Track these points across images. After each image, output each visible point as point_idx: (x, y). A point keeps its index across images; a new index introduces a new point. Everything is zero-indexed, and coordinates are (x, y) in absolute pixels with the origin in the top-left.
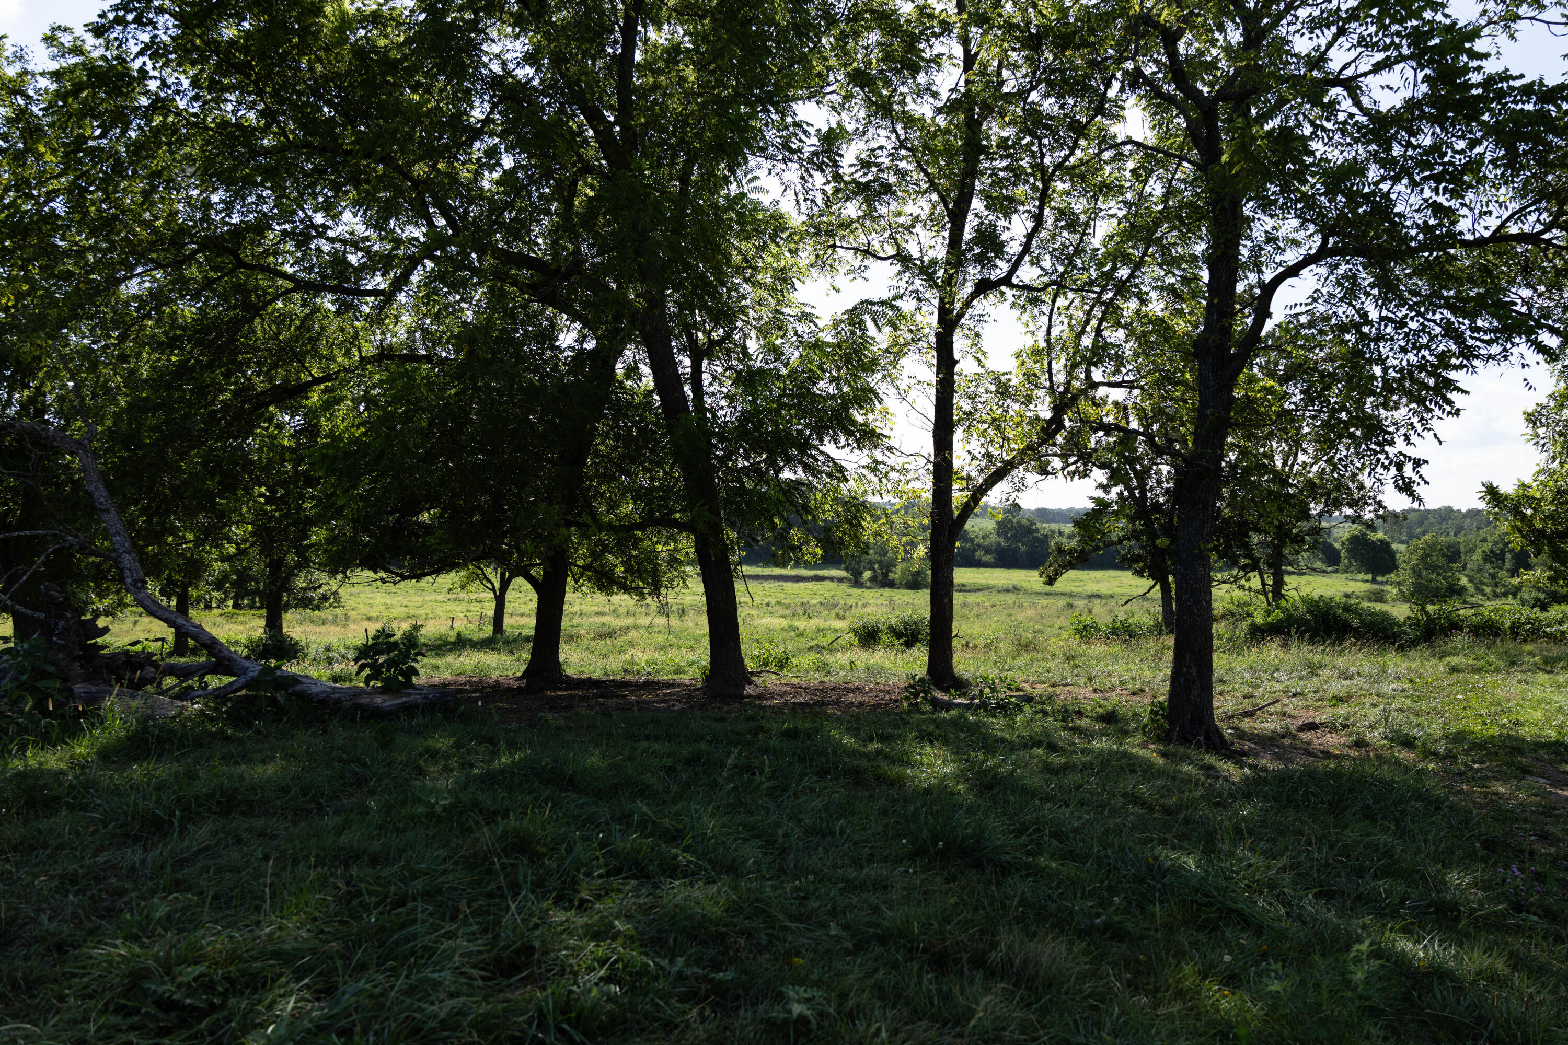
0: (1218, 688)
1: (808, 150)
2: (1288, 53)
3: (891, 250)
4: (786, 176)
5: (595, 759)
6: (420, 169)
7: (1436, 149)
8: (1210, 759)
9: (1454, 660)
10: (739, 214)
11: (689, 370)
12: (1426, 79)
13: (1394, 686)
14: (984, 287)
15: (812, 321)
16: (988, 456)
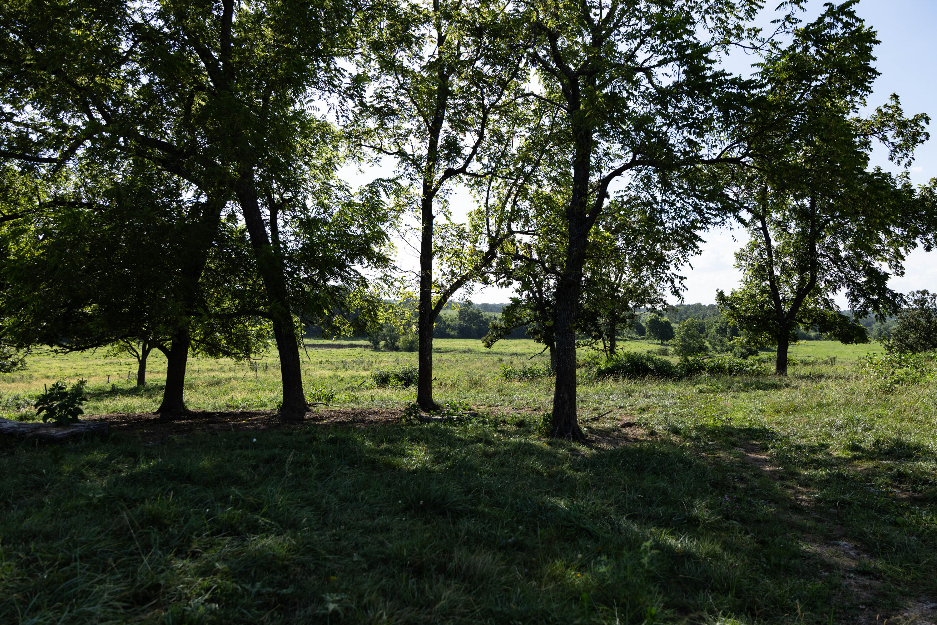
0: (579, 405)
1: (344, 86)
2: (615, 51)
3: (394, 149)
4: (331, 101)
5: (205, 463)
6: (82, 80)
7: (690, 110)
8: (575, 445)
9: (701, 386)
10: (302, 123)
11: (269, 217)
12: (685, 72)
13: (671, 401)
14: (449, 173)
15: (347, 190)
16: (452, 272)
